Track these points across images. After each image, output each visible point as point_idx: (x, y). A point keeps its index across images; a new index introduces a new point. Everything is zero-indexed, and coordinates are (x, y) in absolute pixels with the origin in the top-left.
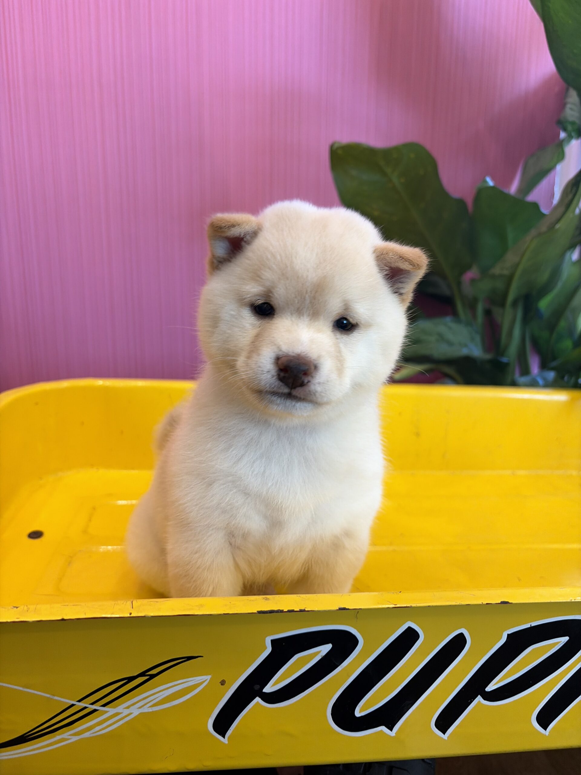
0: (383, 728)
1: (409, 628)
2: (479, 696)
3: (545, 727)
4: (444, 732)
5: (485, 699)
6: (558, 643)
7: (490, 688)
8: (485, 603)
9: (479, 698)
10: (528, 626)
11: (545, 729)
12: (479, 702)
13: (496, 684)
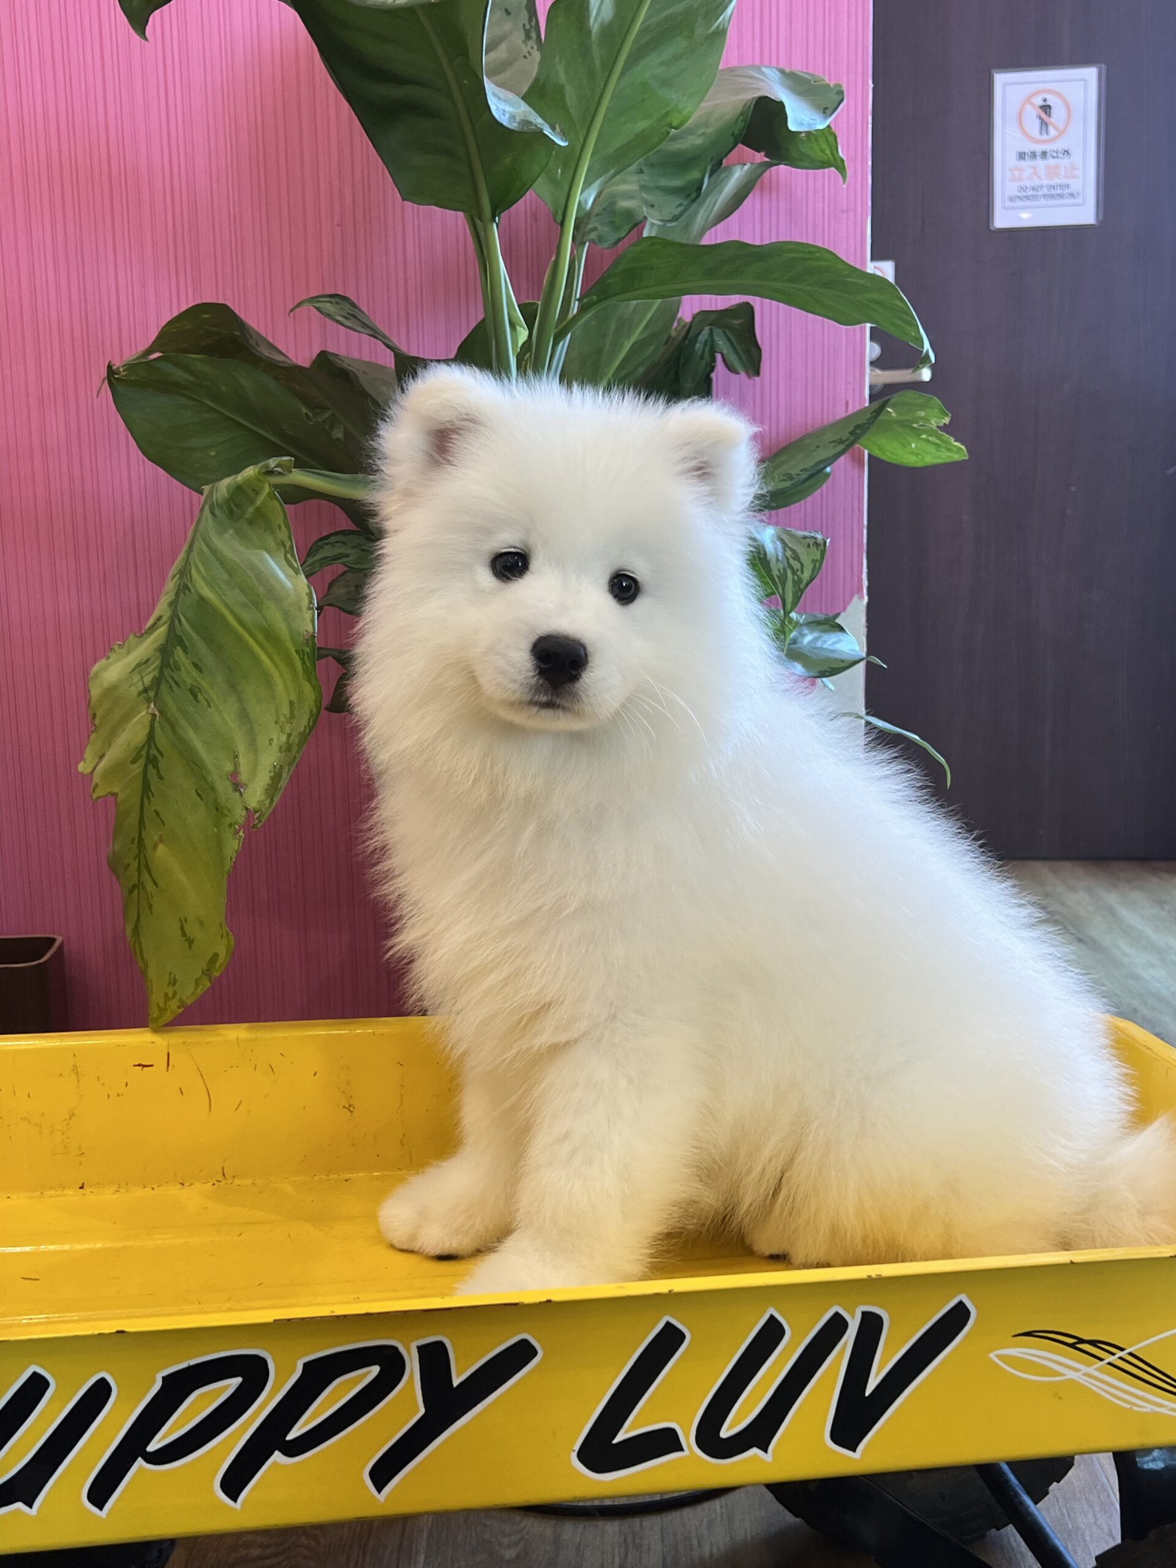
0: (19, 1505)
1: (35, 1375)
2: (140, 1459)
3: (234, 1498)
4: (101, 1508)
5: (148, 1461)
6: (229, 1386)
7: (152, 1447)
8: (97, 1332)
9: (140, 1461)
10: (184, 1365)
11: (235, 1499)
12: (141, 1467)
13: (159, 1441)
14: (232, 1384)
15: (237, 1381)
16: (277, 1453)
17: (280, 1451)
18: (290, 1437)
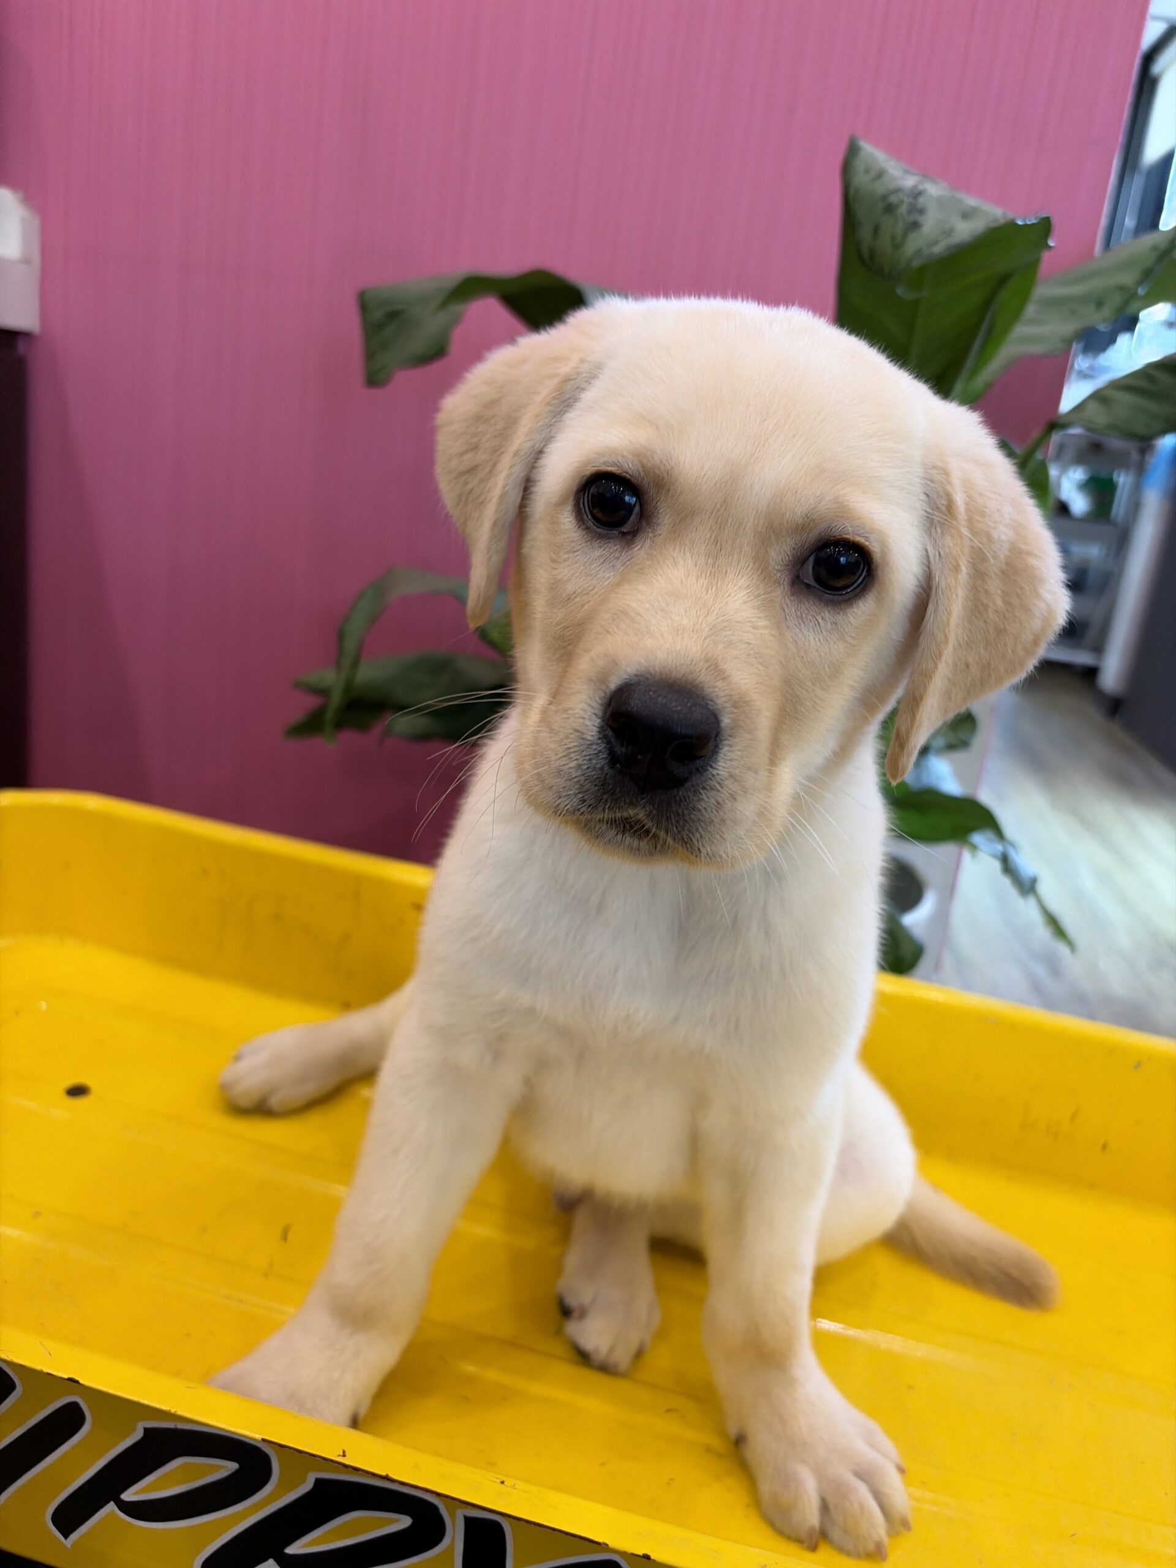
2: (112, 1503)
4: (66, 1537)
5: (121, 1510)
6: (222, 1467)
7: (130, 1495)
8: (46, 1370)
9: (111, 1506)
12: (113, 1512)
13: (136, 1493)
14: (227, 1467)
15: (232, 1466)
16: (271, 1561)
17: (275, 1560)
18: (291, 1550)
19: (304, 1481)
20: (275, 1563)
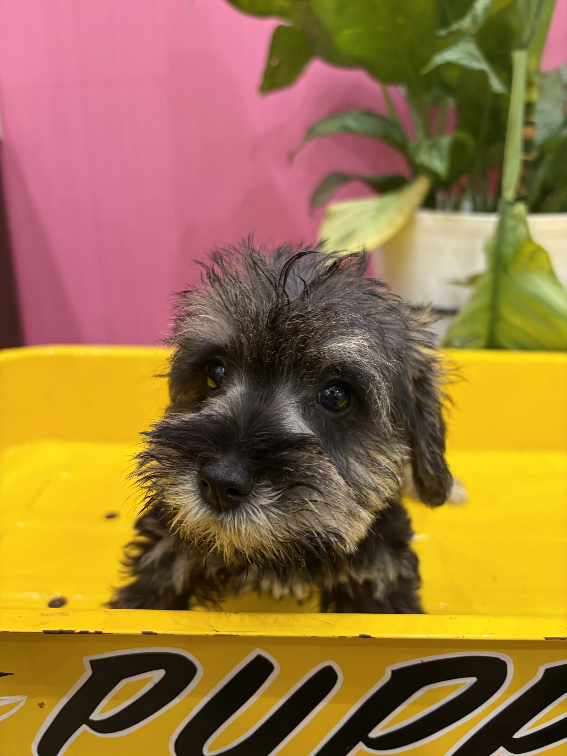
8: (337, 636)
12: (362, 750)
13: (382, 729)
14: (466, 683)
15: (471, 681)
16: (502, 749)
17: (504, 747)
18: (518, 735)
19: (534, 675)
20: (504, 749)
